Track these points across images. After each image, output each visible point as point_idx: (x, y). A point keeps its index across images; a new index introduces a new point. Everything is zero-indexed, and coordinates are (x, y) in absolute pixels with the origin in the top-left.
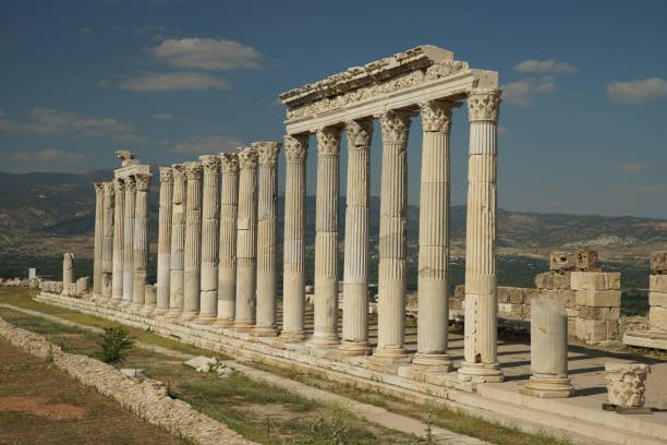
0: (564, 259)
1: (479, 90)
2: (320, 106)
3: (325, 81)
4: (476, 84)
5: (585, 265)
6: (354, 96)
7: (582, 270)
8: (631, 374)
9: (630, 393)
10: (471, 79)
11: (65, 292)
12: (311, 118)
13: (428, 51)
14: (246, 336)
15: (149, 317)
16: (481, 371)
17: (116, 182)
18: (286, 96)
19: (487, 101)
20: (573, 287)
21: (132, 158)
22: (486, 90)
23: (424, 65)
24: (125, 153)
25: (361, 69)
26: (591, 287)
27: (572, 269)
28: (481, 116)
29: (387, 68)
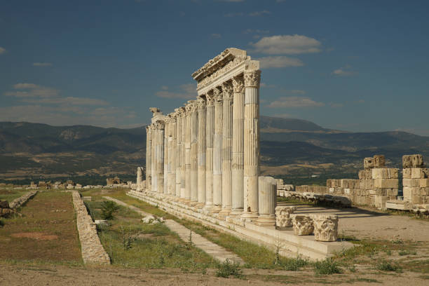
0: (370, 162)
1: (247, 71)
2: (206, 80)
3: (203, 68)
4: (247, 67)
5: (377, 165)
6: (215, 74)
7: (377, 167)
8: (285, 210)
9: (284, 220)
10: (245, 65)
11: (138, 189)
12: (204, 87)
13: (232, 51)
14: (187, 207)
15: (161, 200)
16: (250, 216)
17: (152, 125)
18: (194, 76)
19: (251, 76)
20: (373, 178)
21: (158, 111)
22: (250, 71)
23: (231, 58)
24: (154, 109)
25: (213, 60)
26: (380, 176)
27: (372, 167)
28: (249, 84)
29: (221, 60)
